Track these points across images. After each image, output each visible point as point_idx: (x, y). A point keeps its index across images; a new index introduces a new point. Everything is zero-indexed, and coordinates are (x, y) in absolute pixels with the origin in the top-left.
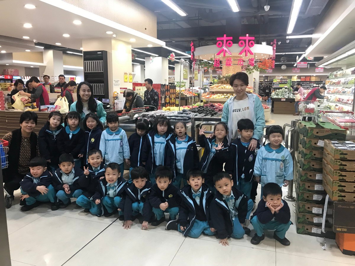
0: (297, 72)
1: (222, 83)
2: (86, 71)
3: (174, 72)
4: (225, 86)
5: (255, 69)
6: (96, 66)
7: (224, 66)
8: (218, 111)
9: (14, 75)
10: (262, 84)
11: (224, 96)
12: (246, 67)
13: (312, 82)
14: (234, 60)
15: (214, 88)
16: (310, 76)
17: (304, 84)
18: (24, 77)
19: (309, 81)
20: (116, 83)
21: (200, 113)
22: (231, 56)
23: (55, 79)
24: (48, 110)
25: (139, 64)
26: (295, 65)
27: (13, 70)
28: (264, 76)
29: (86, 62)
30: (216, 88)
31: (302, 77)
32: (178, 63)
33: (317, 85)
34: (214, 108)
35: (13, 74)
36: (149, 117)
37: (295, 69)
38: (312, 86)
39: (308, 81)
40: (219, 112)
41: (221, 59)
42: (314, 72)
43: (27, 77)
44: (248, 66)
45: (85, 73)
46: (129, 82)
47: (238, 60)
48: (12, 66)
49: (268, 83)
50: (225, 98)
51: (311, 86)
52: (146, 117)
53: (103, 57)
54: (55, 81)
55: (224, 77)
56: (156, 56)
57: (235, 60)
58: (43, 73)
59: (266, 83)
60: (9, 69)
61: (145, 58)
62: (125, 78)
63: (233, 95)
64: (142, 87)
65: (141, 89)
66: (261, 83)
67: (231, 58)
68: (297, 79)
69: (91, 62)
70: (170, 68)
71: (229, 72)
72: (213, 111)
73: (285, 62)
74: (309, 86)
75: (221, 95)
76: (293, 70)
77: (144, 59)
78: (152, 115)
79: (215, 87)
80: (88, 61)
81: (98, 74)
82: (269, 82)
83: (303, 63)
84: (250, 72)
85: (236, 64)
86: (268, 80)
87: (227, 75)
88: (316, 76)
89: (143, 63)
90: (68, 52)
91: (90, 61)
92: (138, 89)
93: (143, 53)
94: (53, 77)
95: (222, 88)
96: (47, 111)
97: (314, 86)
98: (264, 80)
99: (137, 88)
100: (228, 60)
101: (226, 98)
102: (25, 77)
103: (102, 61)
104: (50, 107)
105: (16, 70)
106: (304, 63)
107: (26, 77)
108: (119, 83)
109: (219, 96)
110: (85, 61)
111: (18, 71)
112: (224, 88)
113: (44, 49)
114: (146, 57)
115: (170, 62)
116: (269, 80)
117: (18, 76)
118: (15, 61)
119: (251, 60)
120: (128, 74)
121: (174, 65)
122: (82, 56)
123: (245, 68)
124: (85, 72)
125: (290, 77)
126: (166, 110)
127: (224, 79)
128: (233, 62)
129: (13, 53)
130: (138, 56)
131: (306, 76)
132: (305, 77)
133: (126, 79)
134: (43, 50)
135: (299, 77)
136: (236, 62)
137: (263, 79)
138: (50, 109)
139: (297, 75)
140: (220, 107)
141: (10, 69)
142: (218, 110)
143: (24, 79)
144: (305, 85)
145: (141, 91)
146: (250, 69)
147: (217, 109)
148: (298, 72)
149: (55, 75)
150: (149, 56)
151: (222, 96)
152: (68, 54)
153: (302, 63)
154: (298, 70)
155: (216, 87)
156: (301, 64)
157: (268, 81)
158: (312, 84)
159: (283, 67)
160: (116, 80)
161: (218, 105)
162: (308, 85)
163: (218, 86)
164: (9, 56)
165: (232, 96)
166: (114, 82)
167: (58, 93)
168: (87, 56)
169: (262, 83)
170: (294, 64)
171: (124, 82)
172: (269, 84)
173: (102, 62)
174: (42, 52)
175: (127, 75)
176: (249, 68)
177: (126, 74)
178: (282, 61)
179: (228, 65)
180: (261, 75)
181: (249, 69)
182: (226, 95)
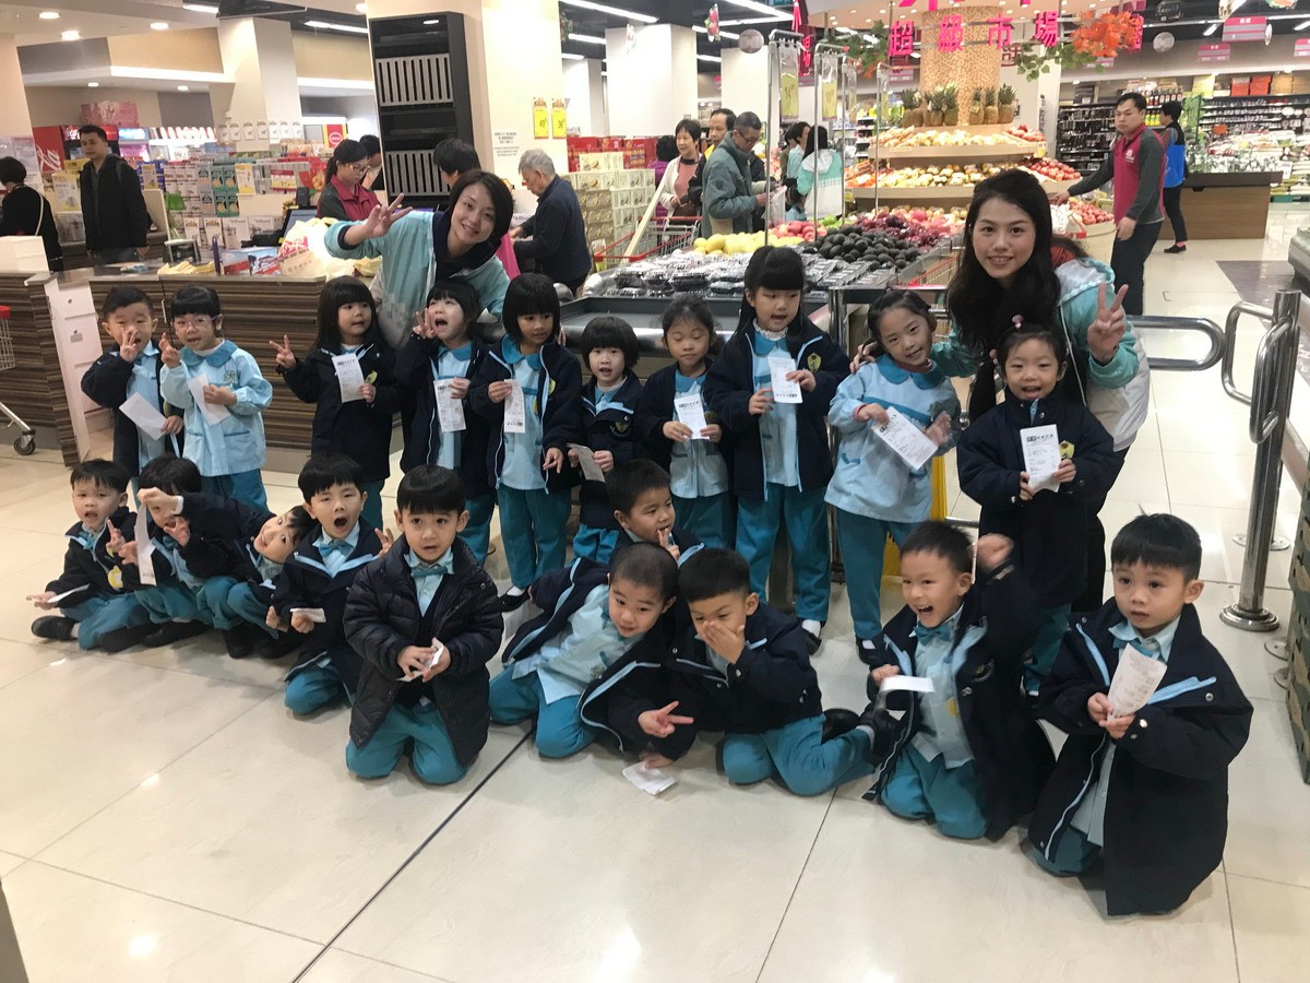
0: (1219, 58)
1: (921, 122)
2: (384, 101)
3: (717, 83)
4: (932, 133)
5: (1057, 58)
6: (422, 77)
7: (927, 52)
8: (920, 246)
9: (121, 126)
10: (1066, 118)
11: (929, 177)
12: (1016, 51)
13: (1277, 99)
14: (969, 24)
15: (886, 145)
16: (1271, 75)
17: (1242, 108)
18: (158, 130)
19: (1265, 93)
20: (505, 145)
21: (850, 261)
22: (957, 9)
23: (272, 135)
24: (251, 269)
25: (581, 57)
26: (1209, 32)
27: (116, 105)
28: (1076, 82)
29: (384, 62)
30: (896, 145)
31: (1235, 82)
32: (731, 44)
33: (1299, 112)
34: (903, 231)
35: (116, 123)
36: (643, 286)
37: (1209, 49)
38: (1277, 115)
39: (1261, 98)
40: (924, 250)
41: (918, 24)
42: (1289, 55)
43: (170, 129)
44: (1027, 47)
45: (382, 110)
46: (554, 138)
47: (988, 23)
48: (110, 89)
49: (1093, 113)
50: (933, 184)
51: (1271, 116)
52: (634, 284)
53: (450, 42)
54: (273, 142)
55: (928, 99)
56: (646, 24)
57: (974, 24)
58: (227, 110)
59: (1084, 112)
60: (101, 101)
61: (607, 31)
62: (538, 123)
63: (964, 171)
64: (605, 154)
65: (601, 164)
66: (1064, 113)
67: (960, 18)
68: (1215, 89)
69: (404, 62)
70: (703, 68)
71: (951, 75)
72: (901, 247)
73: (1176, 20)
74: (1264, 114)
75: (917, 171)
76: (1200, 53)
77: (602, 35)
78: (658, 276)
79: (892, 142)
80: (392, 61)
81: (433, 111)
82: (1096, 106)
83: (1248, 20)
84: (1033, 72)
85: (982, 42)
86: (1092, 101)
87: (939, 89)
88: (1296, 73)
89: (596, 55)
90: (311, 24)
91: (400, 60)
92: (587, 166)
93: (596, 12)
94: (263, 128)
95: (922, 145)
96: (248, 271)
97: (1284, 117)
98: (1078, 100)
99: (585, 158)
100: (950, 25)
101: (937, 183)
102: (162, 130)
103: (447, 55)
104: (258, 256)
105: (128, 103)
106: (1253, 22)
107: (167, 130)
108: (516, 142)
109: (909, 177)
110: (378, 61)
111: (135, 105)
112: (928, 143)
113: (218, 16)
114: (610, 27)
115: (704, 45)
116: (1099, 100)
117: (136, 126)
118: (119, 71)
119: (1044, 19)
120: (549, 104)
121: (719, 56)
122: (365, 36)
123: (1013, 55)
124: (382, 104)
125: (1188, 82)
126: (707, 248)
127: (929, 107)
128: (968, 32)
129: (111, 41)
130: (577, 24)
131: (1252, 76)
132: (1247, 80)
133: (542, 123)
134: (216, 23)
135: (1224, 81)
136: (982, 33)
137: (1072, 95)
138: (257, 262)
139: (1216, 72)
140: (922, 224)
141: (106, 102)
142: (917, 240)
143: (160, 137)
144: (1247, 115)
145: (601, 171)
146: (1034, 57)
147: (913, 235)
148: (1224, 58)
149: (270, 119)
150: (622, 23)
151: (920, 175)
152: (311, 29)
153: (1242, 21)
154: (1223, 52)
155: (897, 141)
156: (1238, 23)
157: (1096, 102)
158: (1276, 107)
159: (1162, 42)
160: (504, 131)
161: (915, 217)
162: (1260, 111)
163: (905, 136)
164: (97, 49)
165: (961, 174)
166: (496, 142)
167: (285, 191)
168: (387, 40)
169: (1070, 113)
170: (1207, 26)
171: (536, 138)
172: (1096, 116)
173: (445, 59)
174: (215, 28)
175: (543, 108)
176: (1028, 54)
177: (539, 104)
178: (1163, 15)
179: (948, 45)
180: (1067, 80)
181: (1027, 60)
182: (935, 170)
